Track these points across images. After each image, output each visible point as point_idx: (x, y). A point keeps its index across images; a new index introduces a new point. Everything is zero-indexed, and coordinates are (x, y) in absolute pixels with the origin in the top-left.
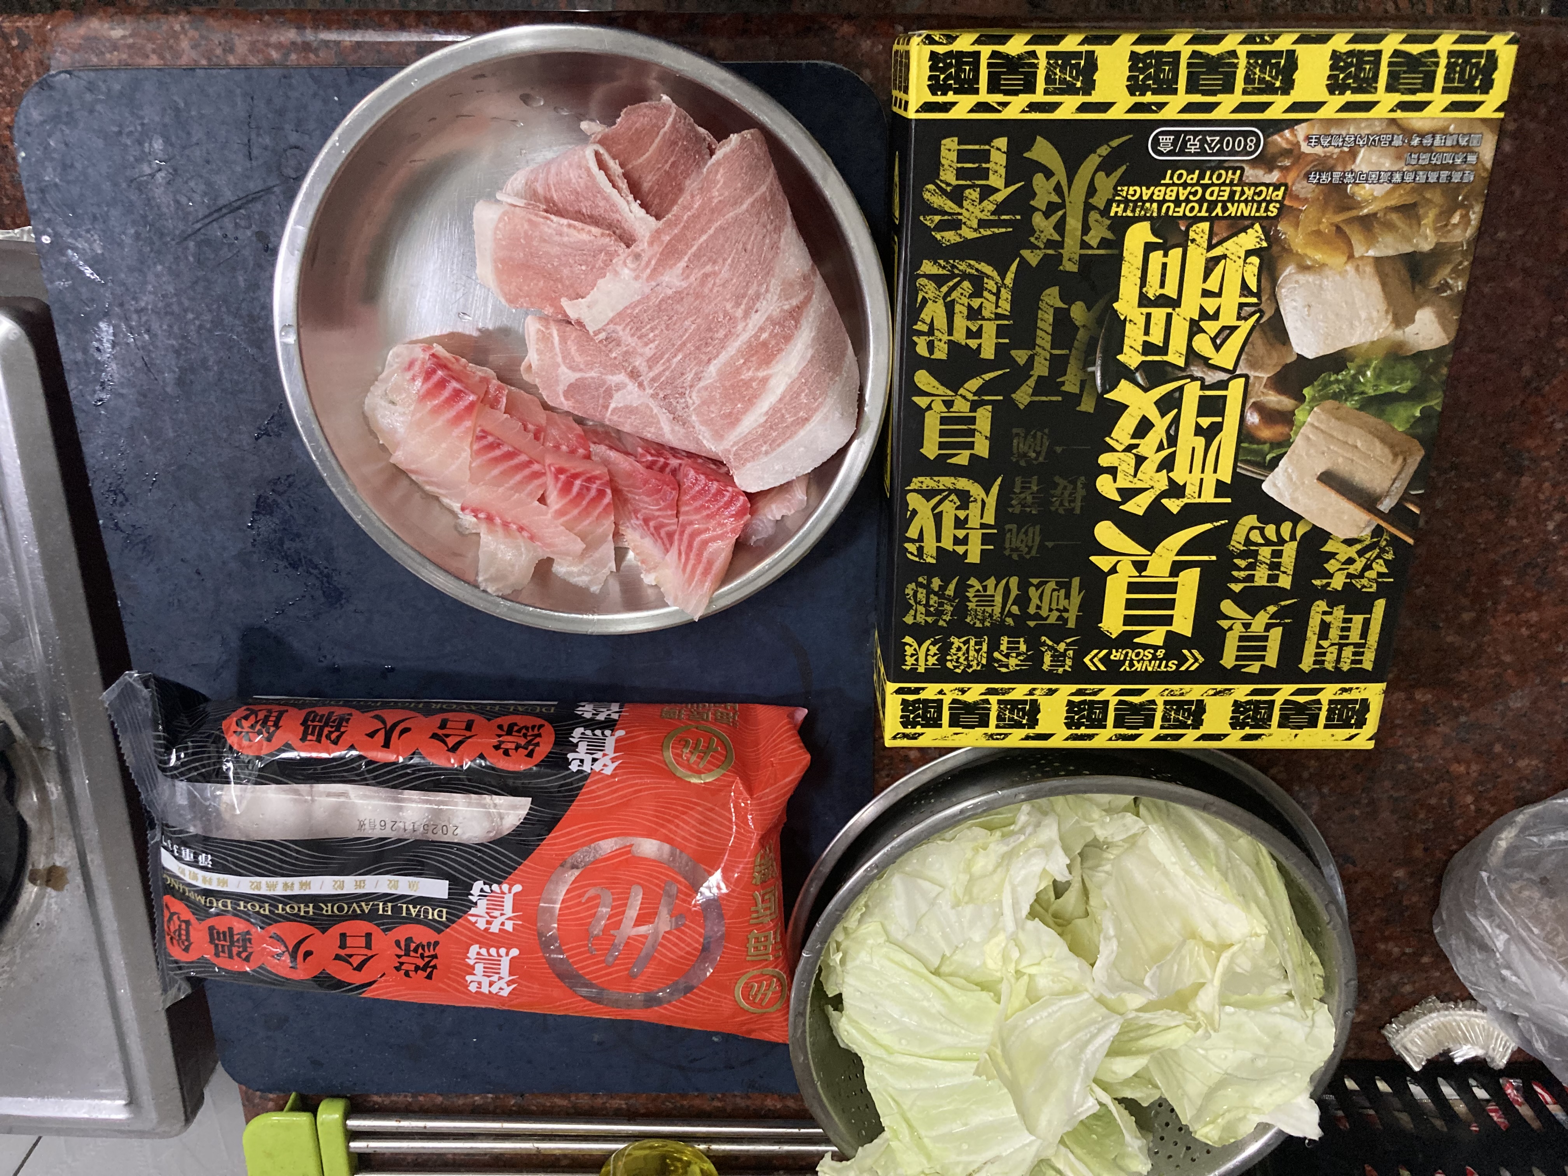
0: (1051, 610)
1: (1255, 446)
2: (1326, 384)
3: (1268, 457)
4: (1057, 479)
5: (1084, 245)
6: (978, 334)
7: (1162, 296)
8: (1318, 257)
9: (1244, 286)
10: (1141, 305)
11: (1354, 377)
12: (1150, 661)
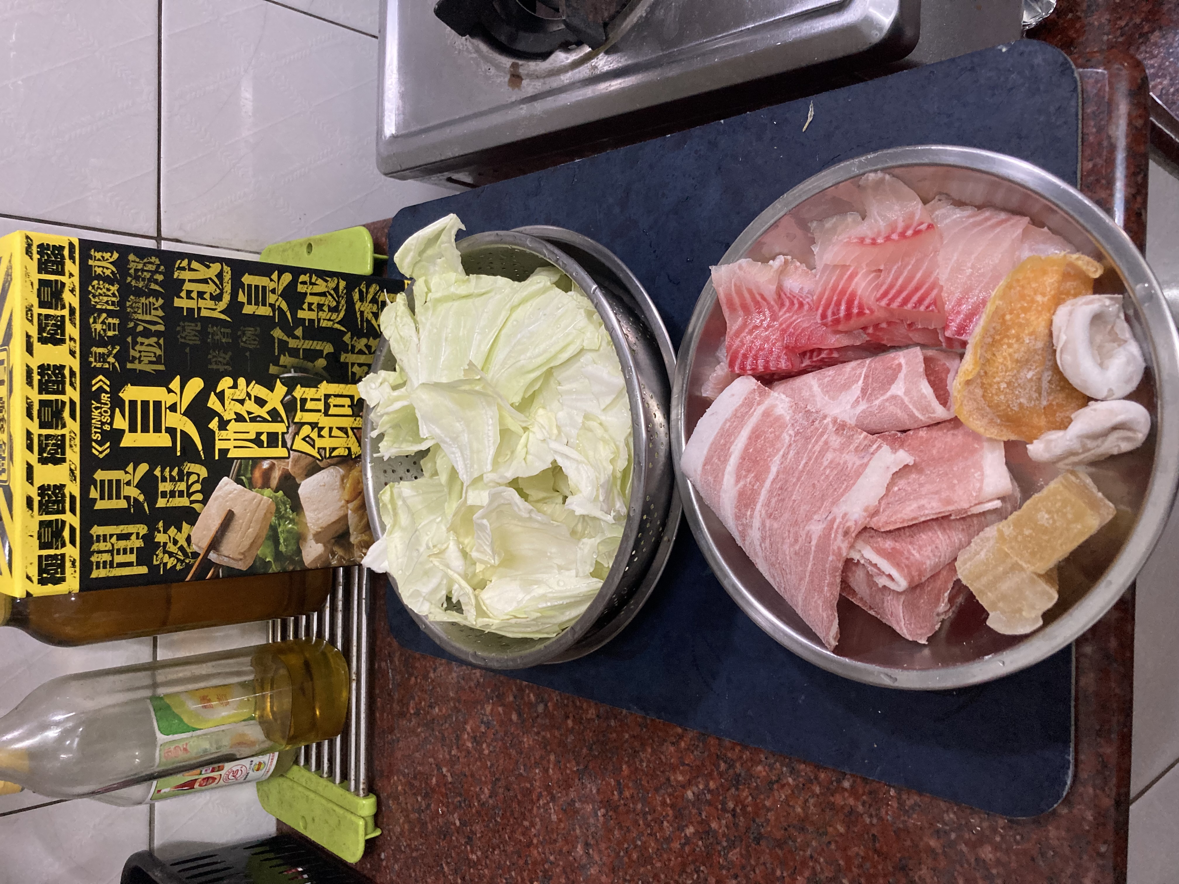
0: (140, 352)
1: (250, 468)
2: (284, 504)
3: (243, 478)
4: (230, 353)
5: (353, 364)
6: (310, 309)
7: (330, 406)
8: (348, 485)
9: (334, 449)
10: (325, 395)
11: (289, 518)
12: (100, 421)
